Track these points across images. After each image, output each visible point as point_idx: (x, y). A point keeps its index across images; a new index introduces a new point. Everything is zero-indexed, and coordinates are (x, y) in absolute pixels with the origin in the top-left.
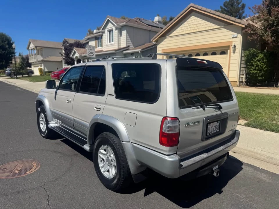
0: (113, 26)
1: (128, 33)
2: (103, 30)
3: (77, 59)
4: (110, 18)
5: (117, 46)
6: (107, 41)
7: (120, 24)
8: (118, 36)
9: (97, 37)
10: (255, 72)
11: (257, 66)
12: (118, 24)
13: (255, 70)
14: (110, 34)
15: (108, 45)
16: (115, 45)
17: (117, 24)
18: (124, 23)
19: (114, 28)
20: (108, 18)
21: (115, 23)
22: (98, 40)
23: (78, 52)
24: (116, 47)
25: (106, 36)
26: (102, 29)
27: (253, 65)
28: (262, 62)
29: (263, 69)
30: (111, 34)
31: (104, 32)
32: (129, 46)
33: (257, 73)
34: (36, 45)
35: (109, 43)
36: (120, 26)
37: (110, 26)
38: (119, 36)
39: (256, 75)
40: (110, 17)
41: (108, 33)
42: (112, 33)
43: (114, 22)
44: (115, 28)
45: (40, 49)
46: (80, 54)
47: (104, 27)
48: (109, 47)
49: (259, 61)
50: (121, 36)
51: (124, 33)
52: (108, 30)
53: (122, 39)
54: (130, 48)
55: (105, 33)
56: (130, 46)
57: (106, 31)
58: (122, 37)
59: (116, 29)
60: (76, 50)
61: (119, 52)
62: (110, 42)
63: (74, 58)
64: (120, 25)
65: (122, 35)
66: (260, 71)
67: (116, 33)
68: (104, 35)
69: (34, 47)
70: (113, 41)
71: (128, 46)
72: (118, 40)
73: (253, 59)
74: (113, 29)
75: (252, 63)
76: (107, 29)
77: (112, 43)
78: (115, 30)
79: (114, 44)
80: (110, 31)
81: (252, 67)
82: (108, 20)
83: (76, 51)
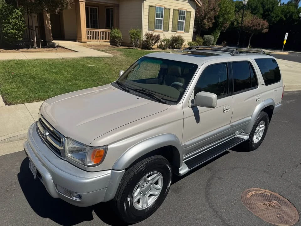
10: (13, 32)
11: (16, 24)
13: (12, 29)
27: (10, 23)
28: (21, 20)
29: (22, 28)
33: (16, 33)
39: (15, 35)
49: (17, 18)
66: (20, 30)
73: (9, 15)
75: (9, 20)
81: (8, 25)
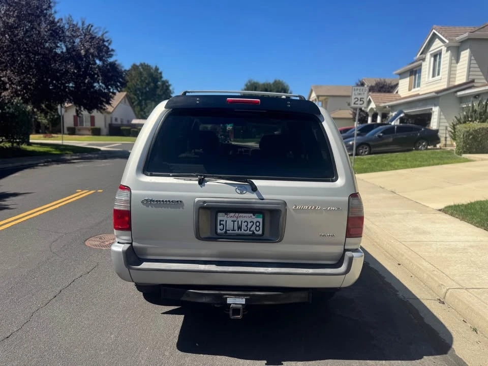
0: (442, 44)
1: (473, 54)
2: (421, 56)
3: (372, 113)
4: (436, 31)
5: (446, 83)
6: (427, 76)
7: (457, 38)
8: (451, 63)
9: (415, 69)
12: (452, 40)
14: (435, 60)
15: (428, 83)
16: (442, 81)
17: (449, 40)
18: (466, 35)
19: (444, 49)
20: (434, 31)
21: (446, 38)
22: (415, 75)
23: (373, 101)
24: (443, 85)
25: (427, 66)
26: (421, 54)
30: (438, 60)
31: (424, 60)
32: (473, 81)
34: (318, 94)
35: (431, 79)
36: (457, 42)
37: (437, 45)
38: (454, 61)
40: (437, 27)
41: (432, 59)
42: (440, 58)
43: (443, 36)
44: (446, 48)
45: (325, 99)
46: (377, 104)
47: (425, 48)
48: (431, 87)
50: (458, 61)
51: (465, 55)
52: (431, 54)
53: (458, 68)
54: (475, 85)
55: (426, 60)
56: (476, 81)
57: (428, 56)
58: (459, 64)
59: (449, 48)
60: (371, 96)
61: (446, 94)
62: (433, 76)
63: (368, 111)
64: (458, 40)
65: (461, 60)
67: (446, 56)
68: (424, 64)
69: (316, 97)
70: (438, 74)
71: (470, 80)
72: (450, 70)
74: (441, 50)
76: (431, 51)
77: (437, 78)
78: (445, 51)
79: (441, 79)
80: (437, 56)
82: (434, 34)
83: (371, 99)
